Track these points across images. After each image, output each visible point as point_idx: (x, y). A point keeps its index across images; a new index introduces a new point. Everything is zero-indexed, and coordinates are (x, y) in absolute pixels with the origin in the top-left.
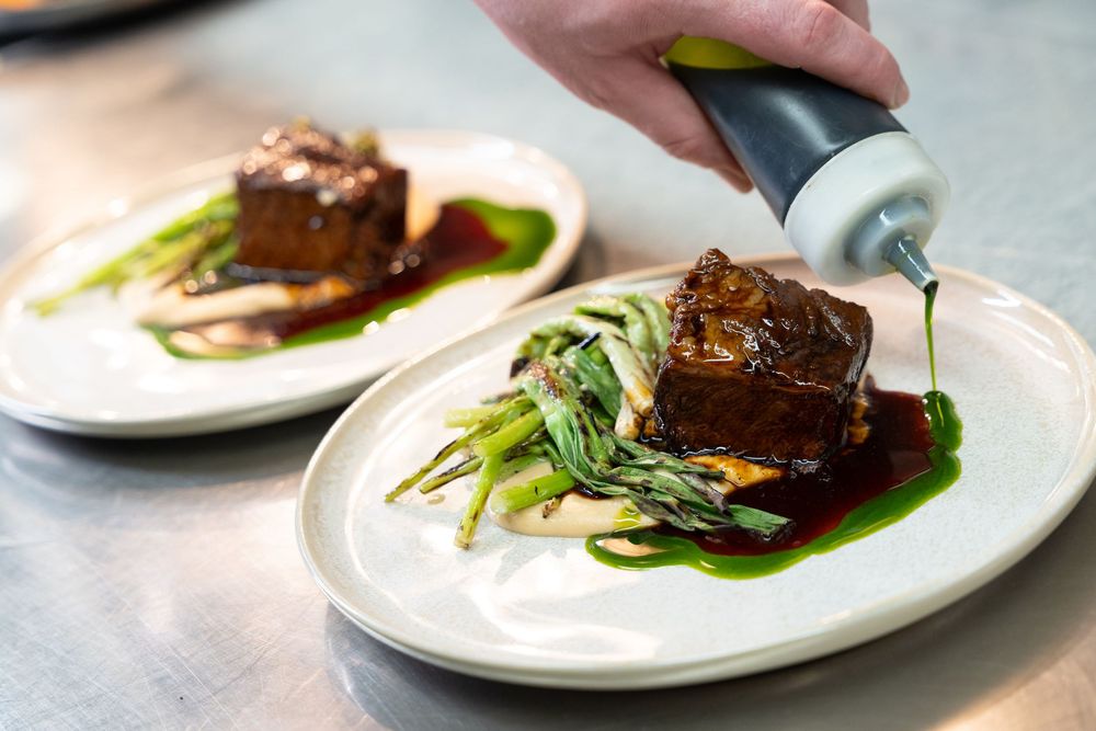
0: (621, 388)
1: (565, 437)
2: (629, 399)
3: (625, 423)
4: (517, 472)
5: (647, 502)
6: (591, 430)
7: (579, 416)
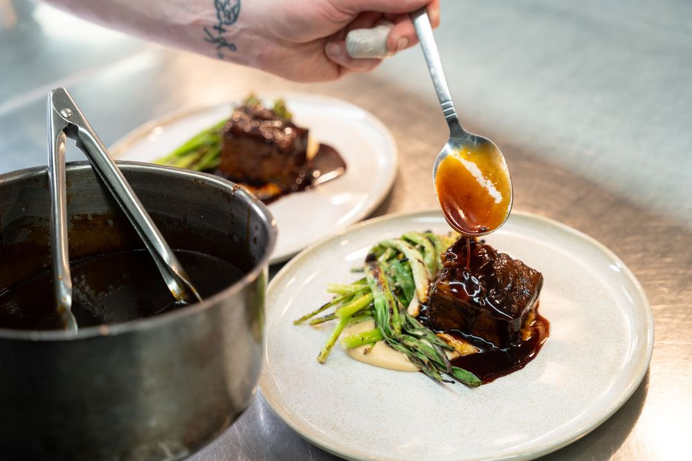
0: (414, 287)
1: (382, 312)
2: (418, 295)
3: (413, 308)
4: (357, 323)
5: (414, 357)
6: (395, 311)
7: (390, 302)
